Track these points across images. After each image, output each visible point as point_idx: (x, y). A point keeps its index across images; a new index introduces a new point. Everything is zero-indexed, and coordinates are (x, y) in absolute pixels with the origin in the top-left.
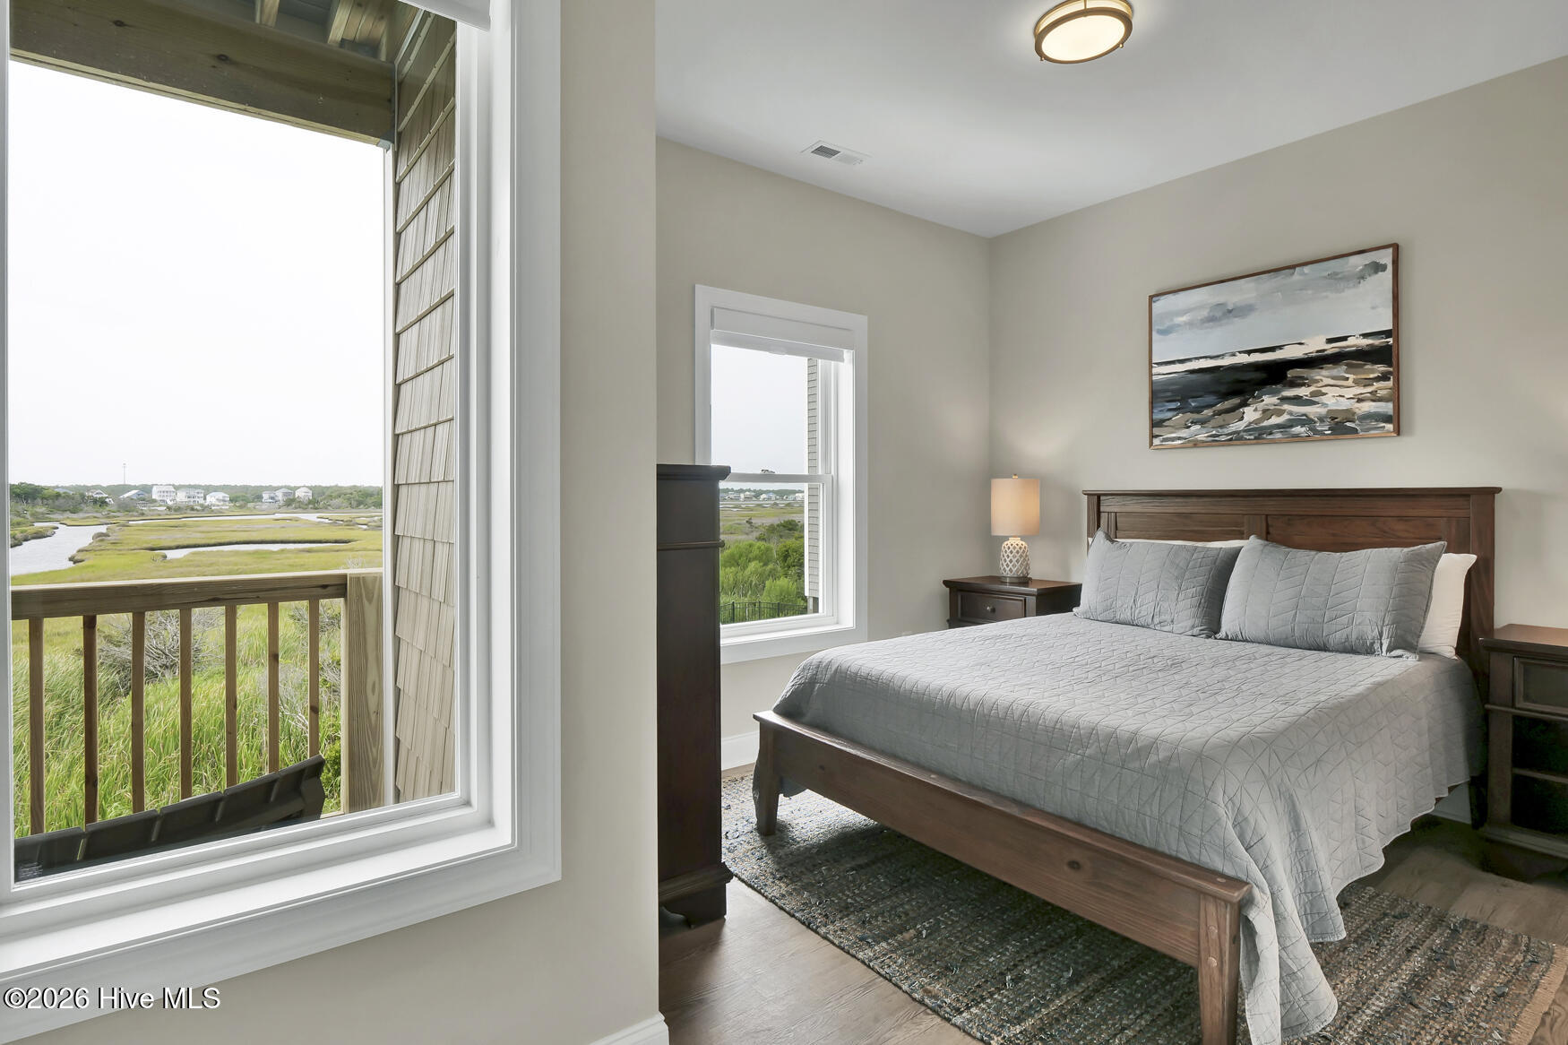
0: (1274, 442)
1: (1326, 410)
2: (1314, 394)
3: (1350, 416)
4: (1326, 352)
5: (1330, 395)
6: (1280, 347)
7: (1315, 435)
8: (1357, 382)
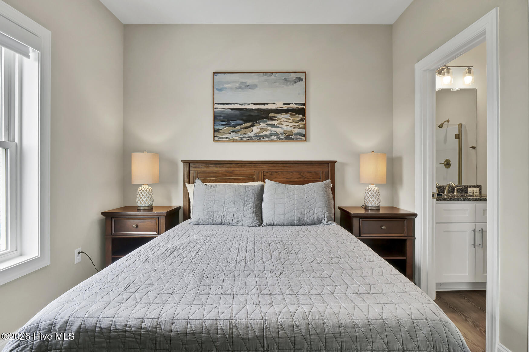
0: (265, 141)
1: (283, 130)
2: (279, 124)
3: (291, 133)
4: (283, 108)
5: (284, 125)
6: (267, 104)
7: (279, 140)
8: (293, 121)
